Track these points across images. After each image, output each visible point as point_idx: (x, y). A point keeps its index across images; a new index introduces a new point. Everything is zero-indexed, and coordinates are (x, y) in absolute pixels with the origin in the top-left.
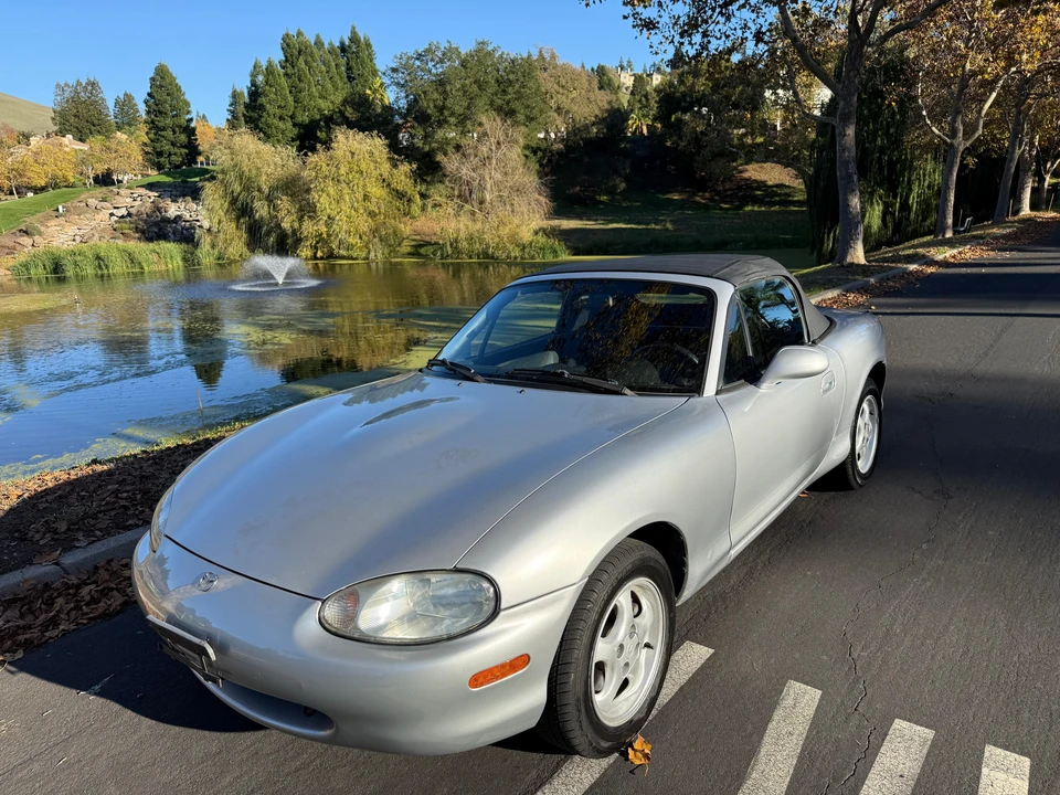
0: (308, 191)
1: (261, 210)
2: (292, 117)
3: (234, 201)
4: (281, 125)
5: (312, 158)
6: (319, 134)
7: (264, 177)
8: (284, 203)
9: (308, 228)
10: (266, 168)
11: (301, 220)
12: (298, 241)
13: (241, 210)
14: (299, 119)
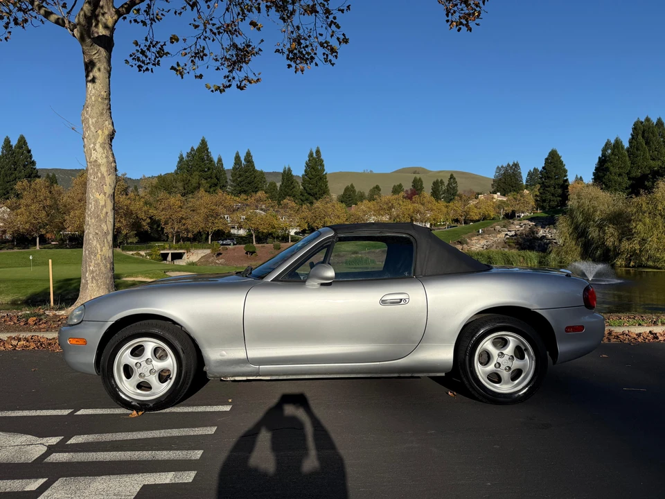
0: (629, 221)
1: (594, 233)
2: (627, 174)
3: (576, 228)
4: (619, 179)
5: (635, 199)
6: (646, 183)
7: (598, 213)
8: (610, 230)
9: (625, 245)
10: (601, 206)
11: (620, 241)
12: (617, 254)
13: (580, 233)
14: (633, 174)
